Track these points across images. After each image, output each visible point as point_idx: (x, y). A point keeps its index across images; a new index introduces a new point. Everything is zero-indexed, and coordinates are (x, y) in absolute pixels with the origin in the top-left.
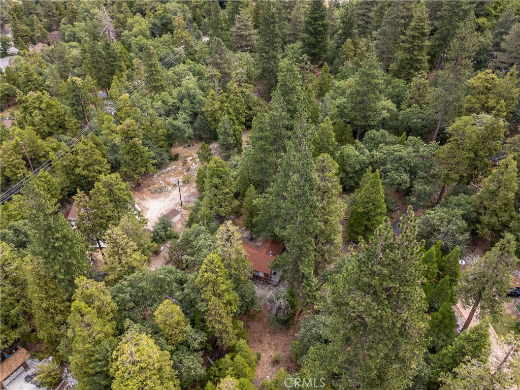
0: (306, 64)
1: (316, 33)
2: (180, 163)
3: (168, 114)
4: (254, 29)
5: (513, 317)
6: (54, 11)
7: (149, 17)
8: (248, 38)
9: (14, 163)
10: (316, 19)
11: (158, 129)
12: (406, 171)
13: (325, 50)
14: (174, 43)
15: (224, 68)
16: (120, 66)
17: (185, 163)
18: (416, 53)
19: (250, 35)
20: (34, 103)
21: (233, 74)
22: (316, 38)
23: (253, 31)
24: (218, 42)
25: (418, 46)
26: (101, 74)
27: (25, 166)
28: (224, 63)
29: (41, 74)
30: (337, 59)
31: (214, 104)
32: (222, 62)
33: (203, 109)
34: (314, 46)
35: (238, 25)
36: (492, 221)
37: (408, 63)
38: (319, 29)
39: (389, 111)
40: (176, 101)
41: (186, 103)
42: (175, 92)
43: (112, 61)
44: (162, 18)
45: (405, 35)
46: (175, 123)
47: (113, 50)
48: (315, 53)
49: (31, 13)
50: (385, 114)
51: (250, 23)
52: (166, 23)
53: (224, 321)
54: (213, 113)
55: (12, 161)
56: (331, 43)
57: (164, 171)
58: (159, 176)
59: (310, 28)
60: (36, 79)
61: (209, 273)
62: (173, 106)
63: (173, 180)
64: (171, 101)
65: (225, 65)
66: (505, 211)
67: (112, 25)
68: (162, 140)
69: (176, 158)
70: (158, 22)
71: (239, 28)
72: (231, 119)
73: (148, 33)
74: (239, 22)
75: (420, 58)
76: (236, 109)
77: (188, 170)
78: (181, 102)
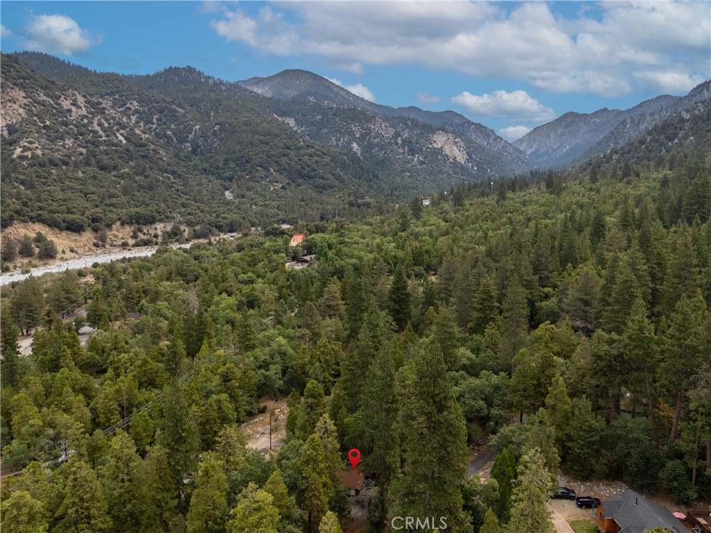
0: (391, 324)
1: (400, 301)
2: (268, 415)
3: (260, 367)
4: (342, 300)
5: (592, 522)
6: (134, 294)
7: (236, 295)
8: (336, 308)
9: (112, 408)
10: (398, 289)
11: (250, 379)
12: (482, 400)
13: (410, 316)
14: (262, 316)
15: (315, 328)
16: (209, 334)
17: (273, 414)
18: (488, 312)
19: (337, 305)
20: (126, 363)
21: (323, 333)
22: (400, 305)
23: (341, 302)
24: (310, 306)
25: (489, 306)
26: (191, 340)
27: (120, 413)
28: (314, 324)
29: (127, 343)
30: (422, 324)
31: (304, 358)
32: (312, 323)
33: (294, 363)
34: (399, 312)
35: (326, 296)
36: (560, 435)
37: (483, 321)
38: (402, 297)
39: (468, 359)
40: (267, 357)
41: (278, 358)
42: (267, 350)
43: (202, 329)
44: (249, 296)
45: (476, 298)
46: (267, 373)
47: (206, 318)
48: (400, 318)
49: (109, 296)
50: (464, 361)
51: (338, 295)
52: (253, 300)
53: (322, 497)
54: (304, 366)
55: (110, 406)
56: (415, 311)
57: (252, 422)
58: (246, 426)
59: (394, 296)
60: (123, 347)
61: (311, 451)
62: (264, 362)
63: (260, 429)
64: (263, 358)
65: (315, 326)
66: (568, 425)
67: (197, 303)
68: (253, 390)
69: (263, 411)
70: (244, 300)
71: (328, 299)
72: (322, 367)
73: (235, 308)
74: (328, 294)
75: (492, 316)
76: (326, 361)
77: (276, 420)
78: (273, 359)
